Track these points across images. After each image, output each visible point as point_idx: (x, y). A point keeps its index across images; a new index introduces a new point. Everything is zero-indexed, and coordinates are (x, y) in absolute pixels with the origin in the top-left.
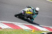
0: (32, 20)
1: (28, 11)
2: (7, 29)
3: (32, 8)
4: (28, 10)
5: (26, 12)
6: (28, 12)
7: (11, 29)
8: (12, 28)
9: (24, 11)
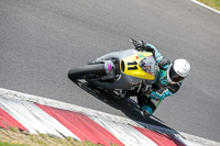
0: (148, 110)
1: (135, 63)
2: (52, 136)
3: (157, 54)
4: (138, 61)
5: (126, 66)
6: (136, 68)
7: (68, 139)
8: (74, 136)
9: (116, 61)
